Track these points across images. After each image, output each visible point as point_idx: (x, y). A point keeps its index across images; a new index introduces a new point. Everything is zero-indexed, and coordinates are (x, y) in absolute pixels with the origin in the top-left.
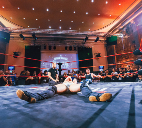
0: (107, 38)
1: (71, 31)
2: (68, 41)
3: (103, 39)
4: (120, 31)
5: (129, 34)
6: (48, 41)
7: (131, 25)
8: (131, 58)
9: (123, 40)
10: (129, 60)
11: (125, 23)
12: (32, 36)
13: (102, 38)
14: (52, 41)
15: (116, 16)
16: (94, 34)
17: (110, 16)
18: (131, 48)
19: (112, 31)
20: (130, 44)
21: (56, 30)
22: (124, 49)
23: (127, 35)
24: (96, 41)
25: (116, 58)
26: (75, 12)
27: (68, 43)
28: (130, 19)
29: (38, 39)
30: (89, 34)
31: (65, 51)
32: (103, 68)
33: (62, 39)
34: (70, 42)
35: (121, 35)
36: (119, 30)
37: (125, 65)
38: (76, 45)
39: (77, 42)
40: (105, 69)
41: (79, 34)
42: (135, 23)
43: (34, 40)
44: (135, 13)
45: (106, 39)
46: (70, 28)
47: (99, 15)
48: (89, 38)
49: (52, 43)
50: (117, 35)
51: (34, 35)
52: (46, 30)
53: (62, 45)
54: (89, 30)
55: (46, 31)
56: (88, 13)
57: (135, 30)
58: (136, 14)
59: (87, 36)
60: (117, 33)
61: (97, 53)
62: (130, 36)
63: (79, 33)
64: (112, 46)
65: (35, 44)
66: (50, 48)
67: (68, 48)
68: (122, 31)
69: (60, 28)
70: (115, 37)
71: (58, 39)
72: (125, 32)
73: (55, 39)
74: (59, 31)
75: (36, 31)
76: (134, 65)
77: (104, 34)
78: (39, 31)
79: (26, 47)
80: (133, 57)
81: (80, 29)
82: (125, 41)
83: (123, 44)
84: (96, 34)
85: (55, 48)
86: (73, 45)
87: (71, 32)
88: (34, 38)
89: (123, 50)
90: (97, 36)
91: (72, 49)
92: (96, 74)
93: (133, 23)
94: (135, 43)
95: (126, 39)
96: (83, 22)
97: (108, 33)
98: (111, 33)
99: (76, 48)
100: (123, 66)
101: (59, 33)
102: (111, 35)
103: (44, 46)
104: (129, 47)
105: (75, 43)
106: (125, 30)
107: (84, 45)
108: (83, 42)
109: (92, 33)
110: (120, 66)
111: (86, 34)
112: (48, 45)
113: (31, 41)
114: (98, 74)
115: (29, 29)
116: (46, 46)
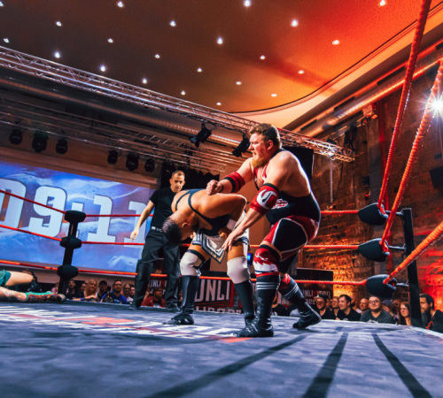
1: (145, 92)
2: (126, 132)
4: (328, 134)
5: (353, 150)
6: (37, 110)
7: (362, 120)
8: (351, 237)
9: (332, 166)
10: (344, 245)
11: (345, 111)
14: (55, 113)
15: (319, 79)
16: (233, 123)
17: (301, 72)
18: (354, 201)
19: (299, 129)
20: (354, 185)
21: (83, 74)
22: (332, 200)
23: (347, 152)
24: (237, 152)
26: (176, 22)
27: (123, 138)
30: (216, 119)
31: (105, 167)
33: (102, 116)
34: (134, 137)
35: (329, 148)
36: (323, 128)
37: (332, 259)
38: (158, 155)
39: (163, 140)
41: (177, 112)
42: (376, 116)
44: (379, 83)
46: (145, 81)
47: (263, 58)
48: (215, 137)
49: (54, 122)
50: (315, 143)
52: (40, 62)
53: (95, 141)
54: (219, 104)
55: (34, 65)
56: (224, 41)
58: (383, 89)
59: (208, 127)
60: (317, 137)
62: (356, 158)
63: (177, 108)
66: (39, 144)
67: (122, 161)
68: (334, 136)
69: (103, 69)
70: (308, 149)
71: (85, 111)
72: (343, 141)
73: (69, 107)
74: (97, 78)
76: (359, 262)
78: (1, 56)
80: (358, 236)
81: (183, 93)
82: (339, 172)
83: (332, 183)
84: (241, 125)
85: (62, 147)
86: (145, 152)
87: (145, 96)
89: (330, 204)
90: (244, 138)
91: (136, 167)
92: (220, 282)
93: (370, 114)
94: (369, 183)
95: (345, 166)
96: (200, 70)
97: (286, 133)
98: (295, 135)
99: (156, 166)
100: (322, 263)
101: (94, 88)
102: (295, 142)
103: (13, 126)
104: (348, 195)
105: (153, 142)
106: (342, 134)
107: (188, 158)
108: (186, 147)
109: (230, 118)
110: (312, 262)
111: (205, 119)
112: (34, 129)
114: (228, 283)
116: (21, 132)
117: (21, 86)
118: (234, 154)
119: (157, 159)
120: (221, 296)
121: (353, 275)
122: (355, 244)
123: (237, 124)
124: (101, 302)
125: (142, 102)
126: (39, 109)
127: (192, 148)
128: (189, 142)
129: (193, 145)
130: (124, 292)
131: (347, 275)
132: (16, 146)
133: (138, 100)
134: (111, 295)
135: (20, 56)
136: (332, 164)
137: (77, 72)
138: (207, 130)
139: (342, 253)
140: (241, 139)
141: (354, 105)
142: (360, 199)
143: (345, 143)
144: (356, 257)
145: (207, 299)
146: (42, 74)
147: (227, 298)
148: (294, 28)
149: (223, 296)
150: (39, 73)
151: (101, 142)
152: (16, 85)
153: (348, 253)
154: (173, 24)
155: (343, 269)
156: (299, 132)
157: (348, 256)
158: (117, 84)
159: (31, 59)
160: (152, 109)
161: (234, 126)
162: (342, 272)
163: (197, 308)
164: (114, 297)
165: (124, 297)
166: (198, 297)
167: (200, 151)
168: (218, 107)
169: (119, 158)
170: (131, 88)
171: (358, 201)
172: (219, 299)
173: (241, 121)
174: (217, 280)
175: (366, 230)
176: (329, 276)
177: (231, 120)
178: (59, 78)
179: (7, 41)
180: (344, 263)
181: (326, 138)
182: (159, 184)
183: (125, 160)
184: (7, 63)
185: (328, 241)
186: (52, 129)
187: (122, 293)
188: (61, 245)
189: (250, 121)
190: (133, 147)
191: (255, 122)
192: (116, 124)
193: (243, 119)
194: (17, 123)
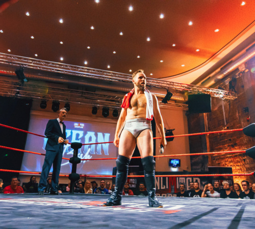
0: (189, 96)
1: (109, 73)
2: (101, 95)
3: (181, 99)
4: (219, 84)
5: (235, 92)
7: (239, 74)
8: (240, 146)
10: (237, 150)
11: (227, 69)
12: (16, 72)
13: (180, 96)
14: (63, 90)
15: (209, 53)
16: (160, 84)
17: (198, 50)
18: (240, 123)
19: (200, 83)
20: (239, 113)
21: (75, 67)
23: (231, 93)
24: (165, 100)
25: (208, 144)
26: (123, 33)
27: (99, 99)
28: (238, 61)
29: (29, 83)
30: (150, 83)
32: (178, 165)
33: (87, 88)
34: (106, 98)
35: (220, 92)
36: (215, 81)
37: (230, 160)
40: (184, 167)
41: (128, 82)
42: (247, 70)
43: (17, 84)
44: (247, 50)
45: (187, 100)
46: (109, 67)
47: (174, 45)
49: (62, 95)
51: (20, 72)
52: (53, 64)
53: (85, 103)
54: (151, 74)
55: (50, 66)
56: (151, 39)
57: (248, 86)
58: (250, 53)
60: (211, 87)
62: (238, 97)
63: (128, 79)
64: (201, 115)
65: (18, 93)
66: (56, 107)
67: (100, 112)
68: (222, 85)
69: (86, 63)
70: (207, 94)
71: (77, 87)
72: (228, 87)
73: (70, 86)
74: (83, 69)
75: (27, 62)
76: (248, 161)
77: (182, 88)
78: (34, 63)
80: (245, 144)
82: (228, 106)
83: (224, 113)
84: (165, 85)
86: (111, 105)
87: (110, 75)
88: (19, 79)
89: (225, 126)
90: (168, 91)
91: (108, 114)
92: (162, 178)
93: (244, 69)
94: (248, 111)
95: (231, 102)
96: (138, 57)
97: (193, 86)
98: (198, 87)
99: (119, 113)
100: (224, 163)
101: (82, 74)
102: (199, 91)
103: (42, 99)
104: (235, 119)
105: (116, 100)
106: (227, 84)
109: (158, 81)
110: (217, 162)
112: (52, 99)
113: (10, 84)
114: (167, 178)
115: (11, 57)
116: (46, 102)
117: (45, 78)
118: (163, 102)
119: (119, 109)
120: (163, 187)
121: (245, 169)
122: (244, 149)
123: (163, 85)
124: (95, 194)
125: (108, 78)
126: (54, 88)
130: (106, 187)
131: (241, 169)
132: (44, 109)
133: (105, 78)
134: (99, 189)
135: (43, 62)
136: (223, 102)
137: (72, 67)
139: (236, 156)
140: (166, 93)
141: (233, 65)
142: (244, 121)
143: (230, 88)
144: (245, 157)
146: (55, 70)
147: (167, 187)
148: (190, 26)
149: (164, 186)
150: (53, 69)
151: (87, 103)
152: (42, 77)
153: (240, 155)
154: (121, 34)
155: (238, 166)
156: (200, 85)
157: (241, 157)
158: (94, 70)
159: (48, 63)
160: (114, 81)
161: (161, 86)
162: (238, 168)
164: (101, 190)
165: (107, 190)
168: (151, 76)
169: (98, 111)
170: (101, 71)
171: (242, 123)
172: (162, 188)
173: (165, 83)
174: (160, 177)
175: (250, 140)
176: (229, 170)
177: (159, 83)
178: (63, 71)
179: (36, 55)
180: (238, 162)
181: (218, 86)
183: (101, 111)
184: (37, 67)
185: (226, 149)
186: (62, 99)
188: (70, 162)
189: (171, 82)
190: (105, 104)
191: (173, 83)
192: (95, 92)
193: (166, 81)
194: (43, 97)
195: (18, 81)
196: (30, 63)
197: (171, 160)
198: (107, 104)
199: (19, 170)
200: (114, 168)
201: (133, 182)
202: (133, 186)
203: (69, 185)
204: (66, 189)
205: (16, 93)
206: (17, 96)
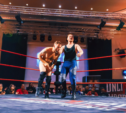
1: (77, 12)
2: (72, 29)
6: (40, 27)
12: (16, 17)
14: (46, 27)
16: (115, 17)
21: (53, 10)
24: (119, 28)
27: (71, 31)
29: (25, 24)
30: (107, 16)
31: (65, 43)
33: (62, 24)
34: (75, 30)
38: (85, 35)
39: (86, 29)
41: (90, 17)
43: (17, 25)
46: (76, 8)
48: (107, 24)
49: (46, 30)
51: (18, 17)
52: (38, 9)
53: (61, 34)
54: (107, 10)
55: (37, 11)
59: (104, 20)
61: (120, 49)
63: (90, 15)
65: (19, 31)
66: (42, 39)
69: (60, 7)
71: (55, 24)
73: (50, 24)
74: (58, 11)
75: (22, 10)
78: (26, 10)
79: (4, 35)
81: (92, 9)
84: (118, 17)
85: (50, 39)
87: (77, 13)
90: (120, 21)
91: (77, 41)
99: (85, 40)
101: (58, 15)
103: (33, 34)
105: (82, 31)
107: (97, 35)
108: (96, 30)
109: (113, 15)
111: (102, 17)
112: (40, 34)
113: (13, 26)
114: (121, 84)
115: (11, 7)
116: (36, 36)
118: (117, 29)
119: (85, 37)
120: (119, 90)
125: (76, 16)
126: (41, 26)
127: (98, 30)
128: (97, 28)
129: (99, 29)
132: (35, 41)
133: (74, 16)
135: (32, 9)
137: (51, 10)
138: (104, 22)
140: (120, 23)
145: (113, 91)
146: (40, 13)
147: (122, 90)
150: (39, 13)
151: (63, 34)
158: (66, 11)
159: (35, 9)
160: (80, 18)
161: (115, 18)
163: (109, 95)
165: (79, 91)
166: (109, 90)
167: (102, 31)
168: (107, 11)
170: (71, 12)
172: (118, 90)
173: (119, 15)
177: (114, 16)
178: (45, 14)
179: (27, 5)
182: (87, 47)
184: (28, 12)
186: (46, 33)
187: (78, 90)
188: (54, 74)
189: (123, 14)
190: (75, 34)
191: (125, 14)
192: (67, 26)
193: (119, 14)
194: (34, 33)
195: (18, 23)
196: (24, 10)
197: (124, 71)
198: (76, 34)
199: (24, 80)
200: (83, 77)
201: (97, 87)
202: (97, 89)
203: (55, 89)
204: (53, 91)
205: (17, 31)
206: (18, 33)
